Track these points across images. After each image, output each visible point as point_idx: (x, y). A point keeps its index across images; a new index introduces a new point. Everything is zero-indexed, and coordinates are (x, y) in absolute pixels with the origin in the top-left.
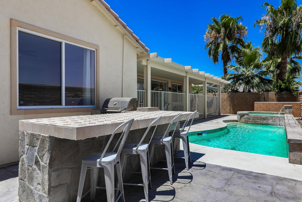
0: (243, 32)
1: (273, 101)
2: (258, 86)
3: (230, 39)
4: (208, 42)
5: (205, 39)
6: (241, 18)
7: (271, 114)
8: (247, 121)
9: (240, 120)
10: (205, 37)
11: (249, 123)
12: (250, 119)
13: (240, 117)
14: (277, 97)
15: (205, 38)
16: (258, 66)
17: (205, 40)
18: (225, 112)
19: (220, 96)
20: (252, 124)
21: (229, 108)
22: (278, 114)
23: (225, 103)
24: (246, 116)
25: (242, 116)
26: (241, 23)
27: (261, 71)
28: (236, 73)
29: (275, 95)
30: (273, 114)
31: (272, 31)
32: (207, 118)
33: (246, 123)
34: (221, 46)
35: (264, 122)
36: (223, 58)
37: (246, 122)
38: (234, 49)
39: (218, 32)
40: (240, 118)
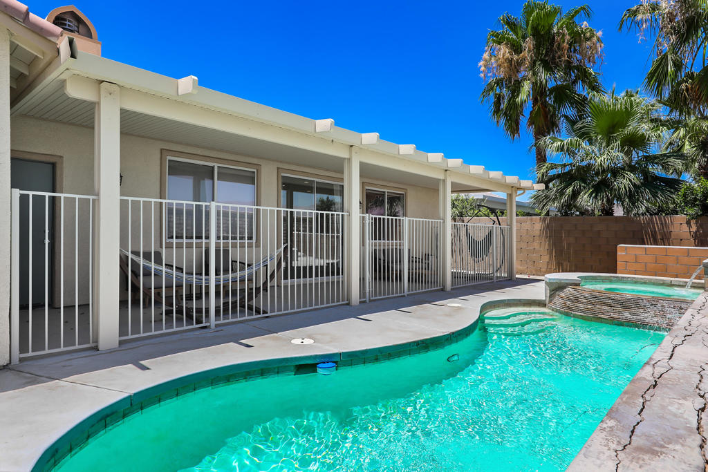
0: (591, 47)
1: (681, 242)
2: (633, 197)
3: (548, 67)
4: (492, 80)
5: (482, 72)
6: (586, 12)
7: (663, 284)
8: (568, 308)
9: (550, 301)
10: (481, 66)
11: (575, 316)
12: (578, 302)
13: (551, 291)
14: (694, 229)
15: (483, 68)
16: (634, 142)
17: (482, 75)
18: (536, 271)
19: (511, 225)
20: (582, 318)
21: (546, 258)
22: (683, 286)
23: (536, 245)
24: (569, 290)
25: (556, 288)
26: (585, 22)
27: (645, 154)
28: (567, 160)
29: (688, 223)
30: (671, 285)
31: (676, 31)
32: (452, 289)
33: (567, 314)
34: (527, 87)
35: (626, 315)
36: (532, 122)
37: (567, 312)
38: (562, 94)
39: (517, 49)
40: (552, 296)
